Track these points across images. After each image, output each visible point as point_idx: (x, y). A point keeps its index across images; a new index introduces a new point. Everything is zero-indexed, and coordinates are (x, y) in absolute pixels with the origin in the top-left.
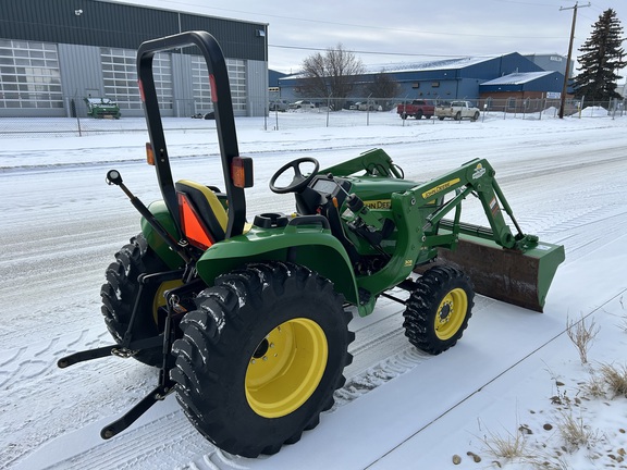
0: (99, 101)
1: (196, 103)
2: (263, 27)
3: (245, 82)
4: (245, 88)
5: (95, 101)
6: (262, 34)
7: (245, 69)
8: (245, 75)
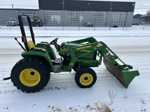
0: (89, 23)
1: (112, 23)
2: (134, 3)
3: (126, 18)
4: (126, 19)
5: (88, 23)
6: (133, 5)
7: (127, 14)
8: (127, 16)
